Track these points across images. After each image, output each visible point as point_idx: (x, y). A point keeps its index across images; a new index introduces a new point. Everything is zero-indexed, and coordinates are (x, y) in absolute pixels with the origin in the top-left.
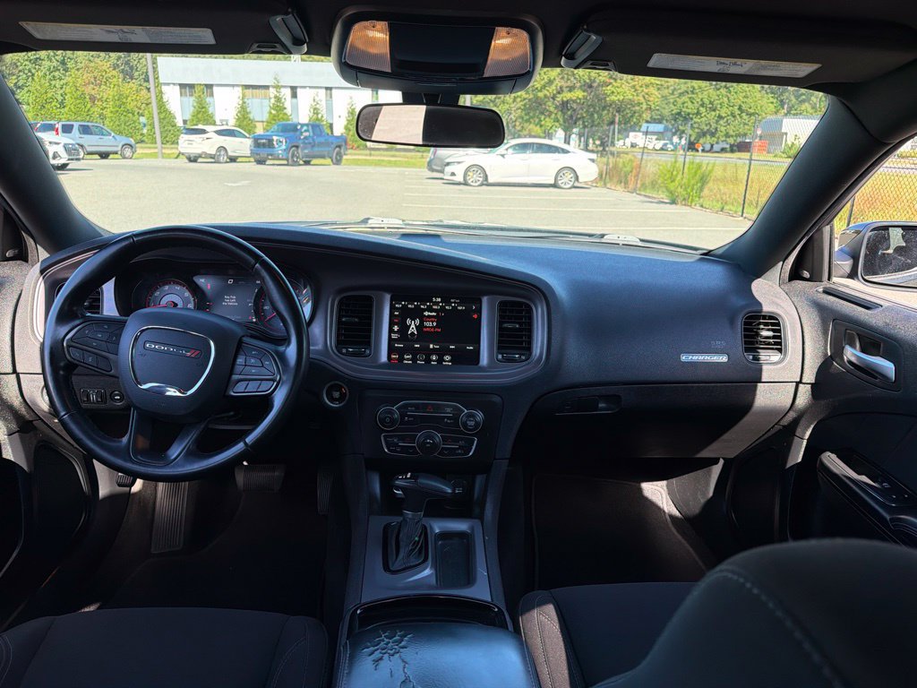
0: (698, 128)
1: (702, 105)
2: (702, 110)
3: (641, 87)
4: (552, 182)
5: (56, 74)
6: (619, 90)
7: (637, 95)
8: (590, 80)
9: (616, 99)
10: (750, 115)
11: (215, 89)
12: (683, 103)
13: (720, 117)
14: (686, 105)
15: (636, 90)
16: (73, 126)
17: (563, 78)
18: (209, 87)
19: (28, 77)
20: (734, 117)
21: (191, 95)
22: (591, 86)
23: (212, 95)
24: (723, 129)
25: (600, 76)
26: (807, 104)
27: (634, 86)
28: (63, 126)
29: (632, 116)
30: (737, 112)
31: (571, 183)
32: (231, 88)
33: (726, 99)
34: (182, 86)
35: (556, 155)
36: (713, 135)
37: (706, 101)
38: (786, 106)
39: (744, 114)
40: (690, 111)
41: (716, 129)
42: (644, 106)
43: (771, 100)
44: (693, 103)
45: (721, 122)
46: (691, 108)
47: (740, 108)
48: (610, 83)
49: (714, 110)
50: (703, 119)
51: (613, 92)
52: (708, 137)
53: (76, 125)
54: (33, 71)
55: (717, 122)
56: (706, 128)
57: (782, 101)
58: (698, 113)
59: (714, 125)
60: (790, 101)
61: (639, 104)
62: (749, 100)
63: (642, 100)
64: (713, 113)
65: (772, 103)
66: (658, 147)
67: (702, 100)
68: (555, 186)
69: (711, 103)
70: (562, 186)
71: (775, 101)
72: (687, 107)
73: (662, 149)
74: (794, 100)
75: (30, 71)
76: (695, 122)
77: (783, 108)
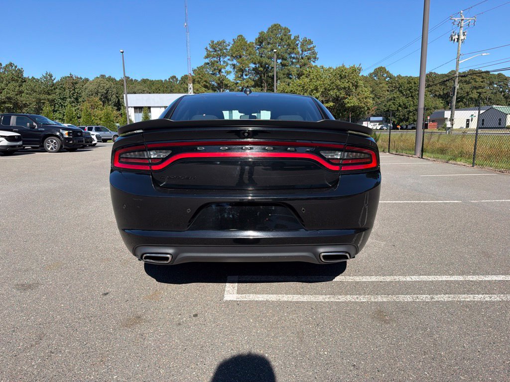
0: (398, 118)
1: (400, 106)
2: (400, 108)
3: (363, 98)
5: (73, 104)
6: (351, 101)
7: (361, 103)
8: (336, 96)
9: (350, 105)
11: (151, 109)
12: (390, 106)
13: (410, 112)
14: (391, 106)
15: (360, 100)
16: (92, 128)
17: (323, 96)
18: (149, 108)
19: (59, 106)
21: (140, 112)
22: (337, 100)
23: (150, 112)
24: (411, 117)
25: (341, 94)
26: (461, 103)
27: (359, 99)
28: (88, 128)
29: (360, 114)
32: (159, 108)
33: (412, 102)
34: (136, 108)
36: (407, 121)
37: (401, 103)
40: (393, 109)
42: (366, 108)
43: (441, 101)
44: (395, 105)
45: (410, 114)
48: (347, 98)
49: (407, 108)
50: (401, 113)
51: (348, 102)
52: (404, 122)
53: (94, 127)
54: (62, 103)
55: (408, 114)
56: (402, 118)
57: (447, 102)
58: (398, 110)
59: (407, 116)
61: (363, 108)
63: (364, 105)
64: (406, 110)
65: (442, 103)
66: (378, 128)
67: (399, 103)
69: (404, 104)
72: (392, 107)
73: (380, 129)
75: (60, 103)
76: (397, 115)
77: (448, 105)
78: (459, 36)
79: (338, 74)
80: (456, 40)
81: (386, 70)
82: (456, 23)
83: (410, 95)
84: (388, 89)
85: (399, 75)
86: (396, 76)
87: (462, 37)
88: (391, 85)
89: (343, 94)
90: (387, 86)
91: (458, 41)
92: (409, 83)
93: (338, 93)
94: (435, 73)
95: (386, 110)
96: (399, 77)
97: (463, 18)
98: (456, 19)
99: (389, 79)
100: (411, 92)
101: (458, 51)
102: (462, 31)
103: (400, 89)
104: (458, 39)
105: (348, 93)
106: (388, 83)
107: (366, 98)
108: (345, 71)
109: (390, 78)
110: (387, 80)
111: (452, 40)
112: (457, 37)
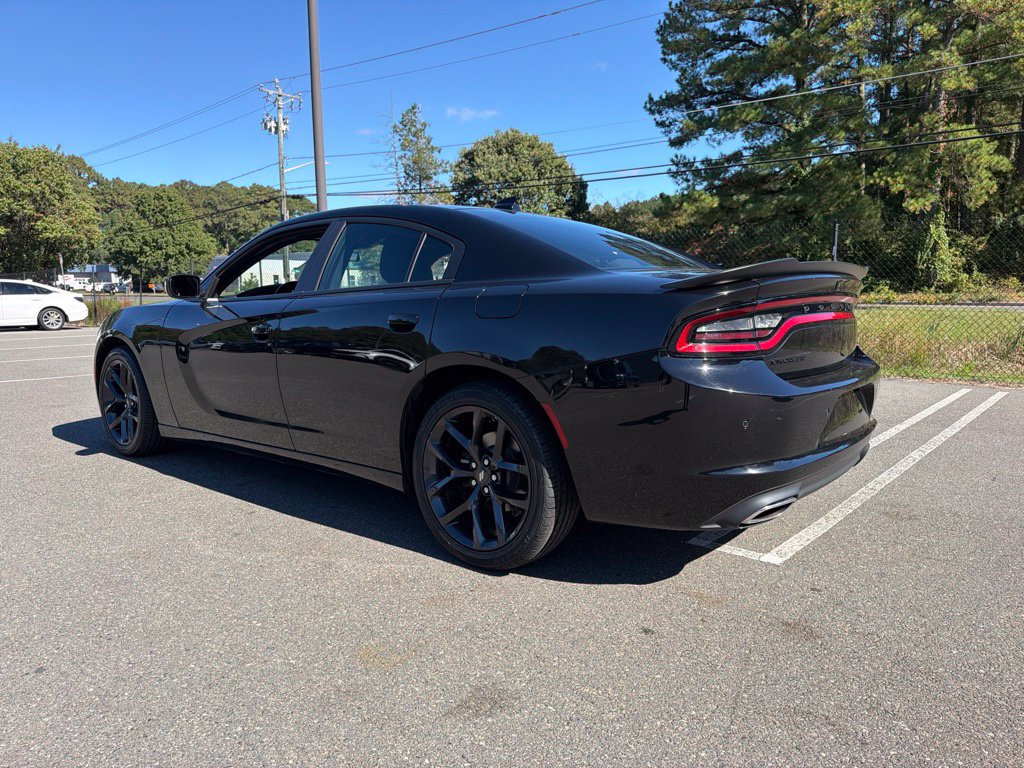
0: (145, 267)
2: (146, 249)
3: (80, 223)
4: (35, 323)
6: (53, 226)
7: (76, 232)
8: (11, 212)
9: (50, 236)
10: (200, 253)
12: (122, 242)
13: (168, 256)
14: (125, 243)
15: (74, 227)
20: (183, 255)
25: (23, 208)
27: (71, 222)
30: (186, 251)
31: (60, 324)
33: (170, 237)
35: (35, 296)
37: (148, 239)
38: (227, 245)
39: (192, 253)
40: (132, 249)
41: (166, 268)
44: (134, 241)
45: (170, 261)
46: (132, 247)
47: (187, 247)
48: (41, 219)
49: (161, 249)
50: (149, 258)
51: (46, 228)
52: (160, 277)
56: (154, 268)
57: (221, 240)
58: (142, 251)
59: (163, 265)
60: (230, 240)
61: (79, 241)
62: (194, 239)
63: (83, 238)
64: (160, 252)
67: (143, 237)
68: (39, 327)
69: (154, 241)
70: (50, 326)
71: (215, 239)
72: (127, 246)
74: (234, 240)
76: (140, 262)
77: (225, 247)
78: (277, 123)
79: (8, 161)
80: (273, 130)
81: (85, 165)
82: (271, 99)
83: (164, 222)
84: (97, 205)
85: (118, 178)
86: (110, 179)
87: (283, 127)
88: (102, 197)
89: (30, 209)
90: (94, 200)
91: (277, 132)
92: (158, 198)
93: (14, 206)
94: (191, 184)
95: (113, 250)
96: (117, 181)
97: (281, 92)
98: (271, 92)
99: (95, 183)
100: (164, 216)
101: (280, 150)
102: (281, 116)
103: (141, 208)
104: (277, 128)
105: (42, 205)
106: (94, 190)
107: (87, 222)
108: (26, 157)
109: (97, 182)
110: (90, 186)
111: (266, 128)
112: (273, 124)
